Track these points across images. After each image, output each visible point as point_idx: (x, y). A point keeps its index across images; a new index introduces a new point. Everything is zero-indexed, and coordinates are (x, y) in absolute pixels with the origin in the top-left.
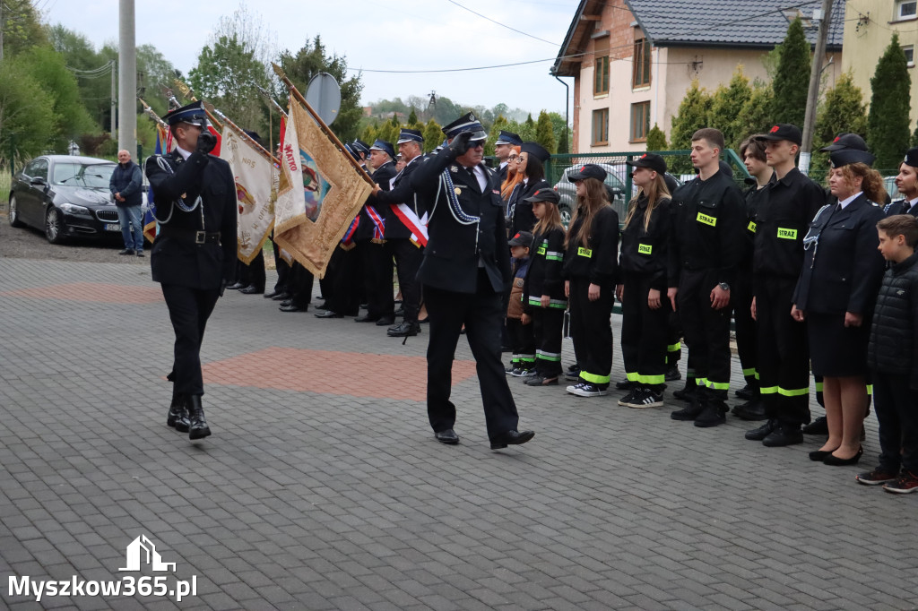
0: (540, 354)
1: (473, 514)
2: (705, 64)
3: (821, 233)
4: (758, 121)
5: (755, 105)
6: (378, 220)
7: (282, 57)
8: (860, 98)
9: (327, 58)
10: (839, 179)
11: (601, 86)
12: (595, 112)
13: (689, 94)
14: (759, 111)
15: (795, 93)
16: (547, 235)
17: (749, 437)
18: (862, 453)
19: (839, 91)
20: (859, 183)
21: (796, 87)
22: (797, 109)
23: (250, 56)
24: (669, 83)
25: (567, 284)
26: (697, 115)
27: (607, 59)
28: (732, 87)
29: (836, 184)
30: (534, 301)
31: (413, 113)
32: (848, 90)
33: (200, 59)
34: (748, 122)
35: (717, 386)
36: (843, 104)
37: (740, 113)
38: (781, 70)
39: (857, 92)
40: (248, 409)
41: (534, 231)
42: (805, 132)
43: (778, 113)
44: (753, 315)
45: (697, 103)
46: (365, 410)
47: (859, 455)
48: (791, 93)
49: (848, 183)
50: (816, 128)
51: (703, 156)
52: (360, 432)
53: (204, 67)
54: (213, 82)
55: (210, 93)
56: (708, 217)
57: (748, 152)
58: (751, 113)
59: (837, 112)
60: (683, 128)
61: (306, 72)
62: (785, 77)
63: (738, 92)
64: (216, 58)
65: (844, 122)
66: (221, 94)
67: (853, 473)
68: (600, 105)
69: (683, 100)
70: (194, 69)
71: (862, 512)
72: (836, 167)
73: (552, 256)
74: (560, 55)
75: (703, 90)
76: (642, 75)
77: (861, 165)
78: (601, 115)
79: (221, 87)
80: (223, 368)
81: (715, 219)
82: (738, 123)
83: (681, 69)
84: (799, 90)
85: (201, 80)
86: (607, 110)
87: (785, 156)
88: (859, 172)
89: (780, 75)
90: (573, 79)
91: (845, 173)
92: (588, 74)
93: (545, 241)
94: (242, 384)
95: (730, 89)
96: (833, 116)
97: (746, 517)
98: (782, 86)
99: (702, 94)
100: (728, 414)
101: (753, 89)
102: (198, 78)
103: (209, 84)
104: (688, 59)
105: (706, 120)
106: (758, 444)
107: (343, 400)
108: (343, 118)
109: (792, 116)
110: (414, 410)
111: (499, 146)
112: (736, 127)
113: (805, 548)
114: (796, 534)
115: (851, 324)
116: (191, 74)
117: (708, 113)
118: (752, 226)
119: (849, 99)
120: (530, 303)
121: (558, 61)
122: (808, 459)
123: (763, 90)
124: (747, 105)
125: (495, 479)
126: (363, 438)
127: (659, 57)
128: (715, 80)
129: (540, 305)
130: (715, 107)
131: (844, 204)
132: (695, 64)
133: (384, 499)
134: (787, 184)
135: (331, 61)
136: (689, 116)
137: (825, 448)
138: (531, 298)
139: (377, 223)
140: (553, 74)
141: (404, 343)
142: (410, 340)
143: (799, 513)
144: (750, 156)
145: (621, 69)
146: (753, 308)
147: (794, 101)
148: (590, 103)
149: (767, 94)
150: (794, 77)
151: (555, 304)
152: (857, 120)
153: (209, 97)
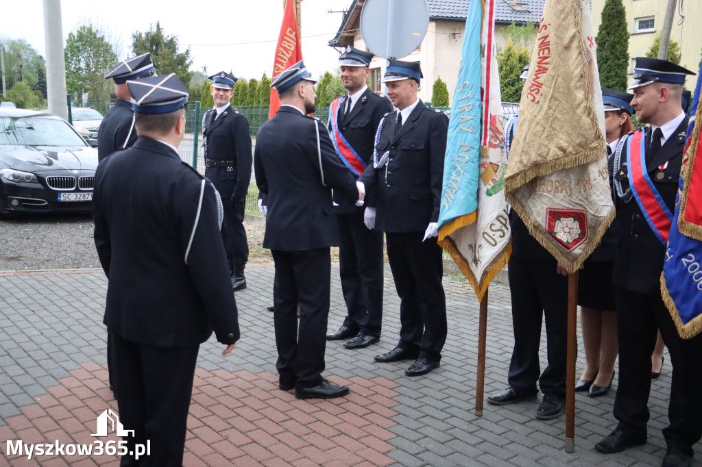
7: (134, 36)
9: (165, 36)
15: (618, 46)
21: (619, 42)
22: (619, 60)
23: (101, 39)
33: (68, 41)
48: (613, 47)
53: (71, 47)
54: (78, 56)
64: (78, 41)
66: (83, 65)
74: (339, 31)
79: (83, 60)
84: (621, 44)
86: (379, 68)
102: (67, 54)
103: (74, 58)
104: (449, 31)
109: (615, 66)
121: (338, 35)
132: (454, 34)
135: (168, 39)
140: (331, 45)
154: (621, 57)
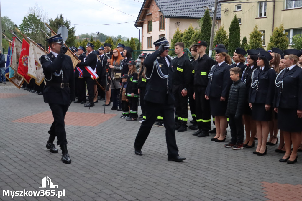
0: (131, 111)
1: (110, 160)
2: (181, 23)
3: (213, 73)
4: (196, 40)
5: (196, 36)
6: (80, 71)
7: (50, 21)
8: (226, 34)
9: (64, 21)
10: (218, 57)
11: (150, 30)
12: (148, 37)
13: (176, 32)
14: (197, 37)
15: (207, 32)
16: (133, 75)
17: (194, 135)
18: (226, 138)
19: (220, 32)
20: (224, 58)
21: (207, 30)
22: (208, 37)
23: (40, 20)
24: (170, 29)
25: (139, 90)
26: (179, 39)
27: (151, 22)
28: (189, 30)
29: (217, 59)
30: (129, 95)
31: (92, 38)
32: (223, 31)
33: (23, 21)
34: (194, 40)
35: (184, 119)
36: (221, 36)
37: (191, 38)
38: (203, 25)
39: (225, 32)
40: (40, 130)
41: (128, 74)
42: (210, 44)
43: (202, 38)
44: (194, 98)
45: (178, 35)
46: (77, 129)
47: (225, 139)
48: (206, 32)
49: (221, 58)
50: (214, 42)
51: (178, 50)
52: (75, 136)
53: (25, 24)
54: (28, 28)
55: (27, 32)
56: (180, 69)
57: (192, 49)
58: (195, 38)
59: (220, 38)
60: (175, 42)
61: (58, 25)
62: (204, 27)
63: (190, 31)
64: (28, 21)
65: (222, 41)
66: (30, 32)
67: (223, 144)
68: (149, 36)
69: (174, 34)
70: (21, 24)
71: (226, 156)
72: (218, 53)
73: (134, 81)
74: (137, 20)
75: (180, 31)
76: (162, 26)
77: (225, 53)
78: (150, 38)
79: (30, 30)
80: (31, 118)
81: (182, 69)
82: (191, 41)
83: (174, 25)
84: (209, 31)
85: (24, 28)
86: (152, 37)
87: (202, 50)
88: (224, 55)
89: (203, 27)
90: (141, 27)
91: (220, 55)
92: (146, 26)
93: (132, 77)
94: (38, 123)
95: (188, 30)
96: (218, 39)
97: (192, 158)
98: (204, 30)
99: (180, 32)
100: (188, 128)
101: (195, 31)
102: (22, 27)
103: (26, 29)
104: (176, 21)
105: (181, 40)
106: (196, 137)
107: (70, 127)
108: (70, 39)
109: (206, 39)
110: (92, 129)
111: (118, 48)
112: (190, 42)
113: (209, 167)
114: (206, 163)
115: (222, 100)
116: (20, 26)
117: (182, 38)
118: (193, 72)
119: (223, 34)
120: (128, 96)
121: (136, 22)
122: (211, 141)
123: (198, 31)
124: (193, 35)
125: (117, 149)
126: (76, 138)
127: (167, 21)
128: (184, 28)
129: (131, 96)
130: (184, 36)
131: (220, 64)
132: (178, 23)
133: (82, 156)
134: (203, 59)
135: (65, 22)
136: (176, 39)
137: (215, 137)
138: (128, 94)
139: (80, 72)
140: (135, 26)
141: (89, 109)
142: (91, 108)
143: (207, 156)
144: (193, 50)
145: (156, 25)
146: (194, 96)
147: (207, 34)
148: (147, 35)
149: (199, 33)
150: (207, 27)
151: (136, 96)
152: (225, 40)
153: (26, 33)
154: (208, 36)
